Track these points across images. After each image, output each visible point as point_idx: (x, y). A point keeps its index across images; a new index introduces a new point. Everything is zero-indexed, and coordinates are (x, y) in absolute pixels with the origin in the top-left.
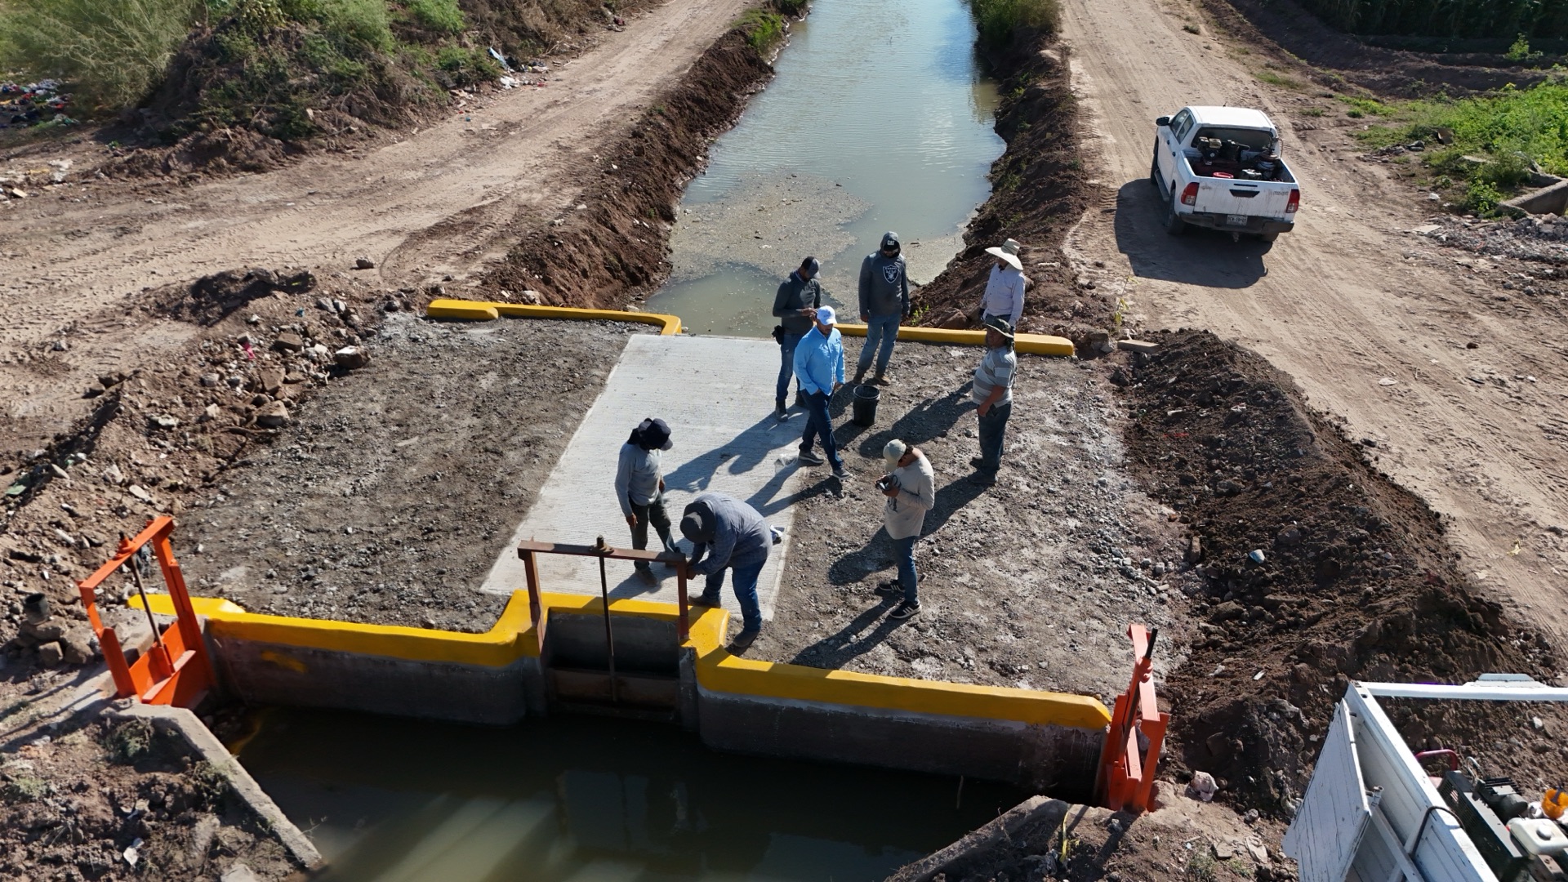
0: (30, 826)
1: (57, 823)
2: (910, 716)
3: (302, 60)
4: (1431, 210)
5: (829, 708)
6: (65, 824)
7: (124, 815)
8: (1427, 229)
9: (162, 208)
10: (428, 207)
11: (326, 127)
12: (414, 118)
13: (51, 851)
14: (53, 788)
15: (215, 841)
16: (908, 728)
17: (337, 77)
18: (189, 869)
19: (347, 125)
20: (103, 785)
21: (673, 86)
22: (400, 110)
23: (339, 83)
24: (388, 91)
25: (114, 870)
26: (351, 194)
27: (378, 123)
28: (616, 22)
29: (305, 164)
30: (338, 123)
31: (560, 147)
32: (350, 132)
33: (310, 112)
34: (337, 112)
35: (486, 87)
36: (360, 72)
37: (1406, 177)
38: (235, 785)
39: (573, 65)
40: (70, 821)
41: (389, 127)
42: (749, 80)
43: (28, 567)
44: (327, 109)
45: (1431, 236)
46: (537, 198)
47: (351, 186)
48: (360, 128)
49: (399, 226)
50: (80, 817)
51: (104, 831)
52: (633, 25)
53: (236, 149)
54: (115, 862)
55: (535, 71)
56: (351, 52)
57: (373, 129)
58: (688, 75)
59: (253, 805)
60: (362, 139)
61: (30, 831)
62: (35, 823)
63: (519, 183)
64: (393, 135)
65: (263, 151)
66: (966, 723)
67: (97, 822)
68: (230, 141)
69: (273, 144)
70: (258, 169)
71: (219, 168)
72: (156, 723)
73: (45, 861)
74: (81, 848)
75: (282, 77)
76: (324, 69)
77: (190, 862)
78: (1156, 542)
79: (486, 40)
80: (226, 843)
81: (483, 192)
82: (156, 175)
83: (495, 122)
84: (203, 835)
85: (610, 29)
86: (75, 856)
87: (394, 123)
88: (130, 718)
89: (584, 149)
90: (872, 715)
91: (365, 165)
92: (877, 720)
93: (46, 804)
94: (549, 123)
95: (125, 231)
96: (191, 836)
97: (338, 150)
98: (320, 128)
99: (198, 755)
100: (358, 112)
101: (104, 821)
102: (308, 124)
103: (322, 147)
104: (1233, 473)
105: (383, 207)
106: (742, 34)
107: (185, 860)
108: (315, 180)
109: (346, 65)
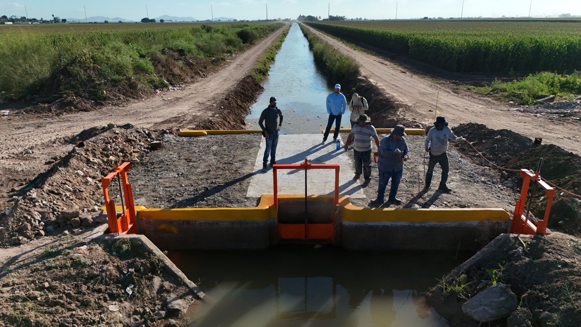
0: (86, 277)
1: (98, 275)
2: (432, 223)
3: (101, 74)
4: (512, 106)
5: (399, 224)
6: (102, 276)
7: (124, 274)
8: (515, 109)
9: (52, 121)
10: (158, 117)
11: (111, 97)
12: (143, 96)
13: (96, 287)
14: (95, 262)
15: (162, 287)
16: (432, 229)
17: (114, 81)
18: (152, 298)
19: (119, 96)
20: (114, 263)
21: (233, 89)
22: (137, 93)
23: (115, 83)
24: (133, 86)
25: (122, 297)
26: (126, 115)
27: (130, 97)
28: (204, 75)
29: (104, 109)
30: (115, 96)
31: (199, 103)
32: (120, 99)
33: (105, 92)
34: (114, 92)
35: (165, 89)
36: (122, 79)
37: (498, 99)
38: (167, 264)
39: (193, 86)
40: (104, 274)
41: (134, 98)
42: (257, 90)
43: (57, 197)
44: (111, 91)
45: (517, 110)
46: (199, 114)
47: (125, 113)
48: (123, 98)
49: (150, 121)
50: (108, 273)
51: (117, 281)
52: (210, 77)
53: (77, 104)
54: (122, 293)
55: (180, 87)
56: (118, 73)
57: (128, 98)
58: (237, 86)
59: (175, 272)
60: (124, 102)
61: (86, 279)
62: (88, 275)
63: (190, 111)
64: (136, 101)
65: (88, 105)
66: (454, 224)
67: (114, 276)
68: (75, 101)
69: (91, 102)
70: (86, 110)
71: (71, 111)
72: (131, 239)
73: (94, 291)
74: (108, 287)
75: (93, 81)
76: (109, 78)
77: (152, 295)
78: (489, 175)
79: (161, 76)
80: (166, 287)
81: (177, 113)
82: (46, 113)
83: (172, 98)
84: (157, 284)
85: (202, 77)
86: (106, 290)
87: (135, 97)
88: (120, 239)
89: (209, 103)
90: (417, 225)
91: (128, 108)
92: (419, 227)
93: (92, 268)
94: (192, 98)
95: (39, 127)
96: (152, 284)
97: (115, 105)
98: (109, 97)
99: (150, 252)
100: (122, 92)
101: (117, 276)
102: (104, 96)
103: (110, 103)
104: (506, 155)
105: (141, 118)
106: (251, 77)
107: (150, 294)
108: (110, 113)
109: (116, 77)
